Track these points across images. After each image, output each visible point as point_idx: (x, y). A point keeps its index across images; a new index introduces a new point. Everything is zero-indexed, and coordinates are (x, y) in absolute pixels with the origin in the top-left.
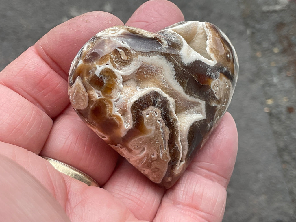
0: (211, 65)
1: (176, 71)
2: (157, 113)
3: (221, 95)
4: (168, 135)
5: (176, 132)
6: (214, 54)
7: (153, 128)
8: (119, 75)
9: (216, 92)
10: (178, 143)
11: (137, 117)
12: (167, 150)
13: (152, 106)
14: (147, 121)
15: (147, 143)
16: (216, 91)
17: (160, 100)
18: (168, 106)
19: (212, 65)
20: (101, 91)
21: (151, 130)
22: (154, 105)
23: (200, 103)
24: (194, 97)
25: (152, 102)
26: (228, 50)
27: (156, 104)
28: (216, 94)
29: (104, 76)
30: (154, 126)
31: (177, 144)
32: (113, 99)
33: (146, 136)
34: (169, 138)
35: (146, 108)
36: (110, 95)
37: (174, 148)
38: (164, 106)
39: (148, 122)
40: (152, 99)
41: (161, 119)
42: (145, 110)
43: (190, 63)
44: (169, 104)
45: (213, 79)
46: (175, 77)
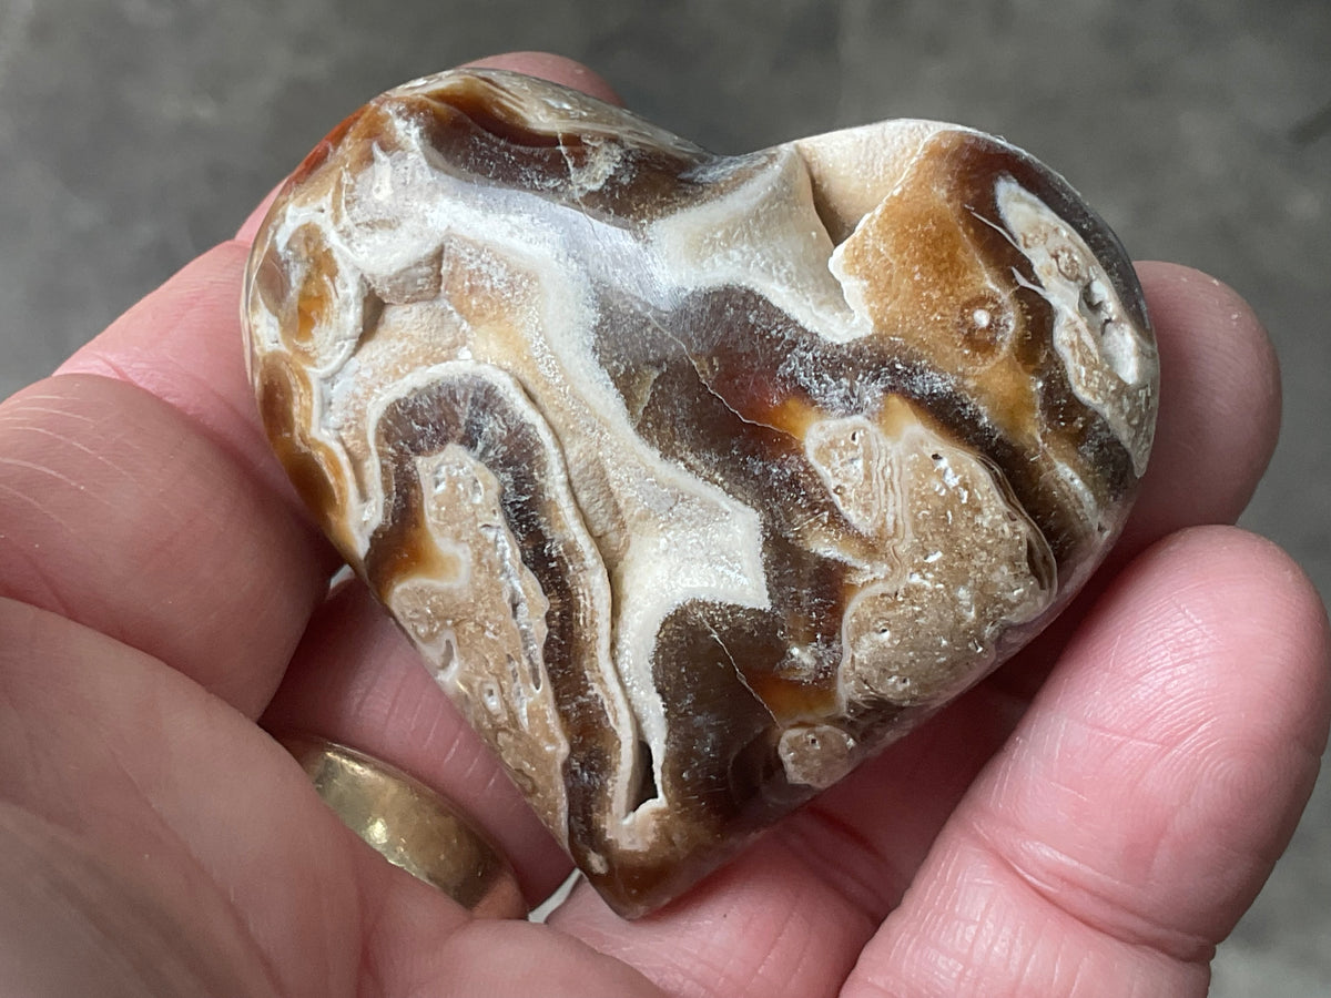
0: (821, 334)
1: (603, 309)
2: (480, 484)
3: (890, 519)
4: (543, 615)
5: (581, 615)
6: (866, 283)
7: (464, 555)
8: (346, 262)
9: (838, 482)
10: (601, 681)
11: (396, 478)
12: (544, 696)
13: (462, 442)
14: (438, 512)
15: (449, 622)
16: (846, 480)
17: (498, 430)
18: (539, 470)
19: (834, 335)
20: (280, 322)
21: (454, 562)
22: (469, 441)
23: (727, 514)
24: (690, 467)
25: (459, 426)
26: (992, 286)
27: (479, 443)
28: (846, 501)
29: (297, 255)
30: (468, 548)
31: (593, 681)
32: (315, 366)
33: (438, 584)
34: (549, 635)
35: (431, 446)
36: (305, 345)
37: (581, 699)
38: (517, 464)
39: (439, 519)
40: (464, 412)
41: (498, 519)
42: (429, 456)
43: (690, 289)
44: (544, 465)
45: (824, 410)
46: (592, 338)
